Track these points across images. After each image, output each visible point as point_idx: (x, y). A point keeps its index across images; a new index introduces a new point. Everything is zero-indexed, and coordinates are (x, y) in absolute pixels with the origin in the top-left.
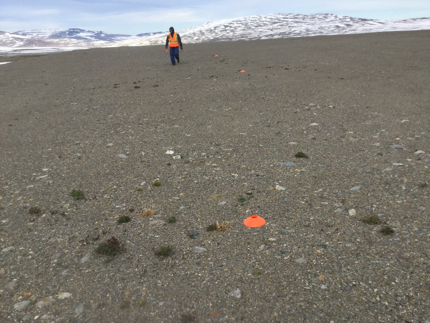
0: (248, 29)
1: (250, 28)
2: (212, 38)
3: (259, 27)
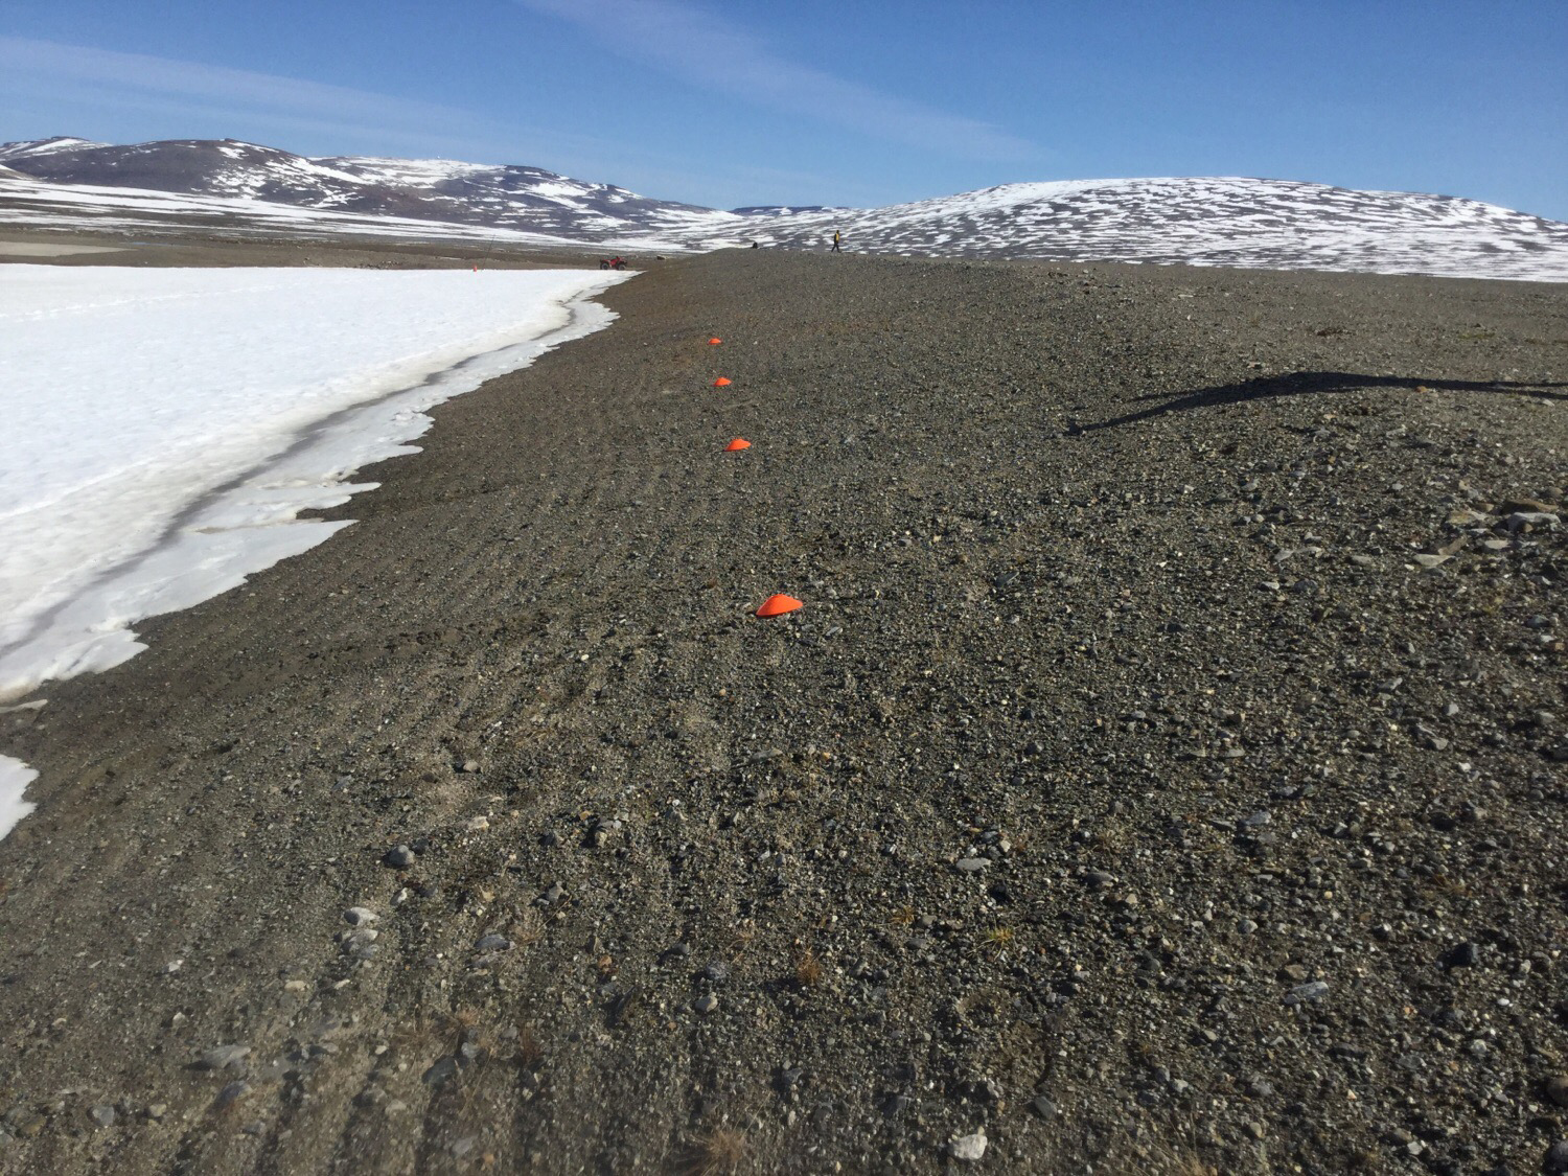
0: (1140, 224)
1: (1148, 222)
2: (1004, 244)
3: (1182, 222)
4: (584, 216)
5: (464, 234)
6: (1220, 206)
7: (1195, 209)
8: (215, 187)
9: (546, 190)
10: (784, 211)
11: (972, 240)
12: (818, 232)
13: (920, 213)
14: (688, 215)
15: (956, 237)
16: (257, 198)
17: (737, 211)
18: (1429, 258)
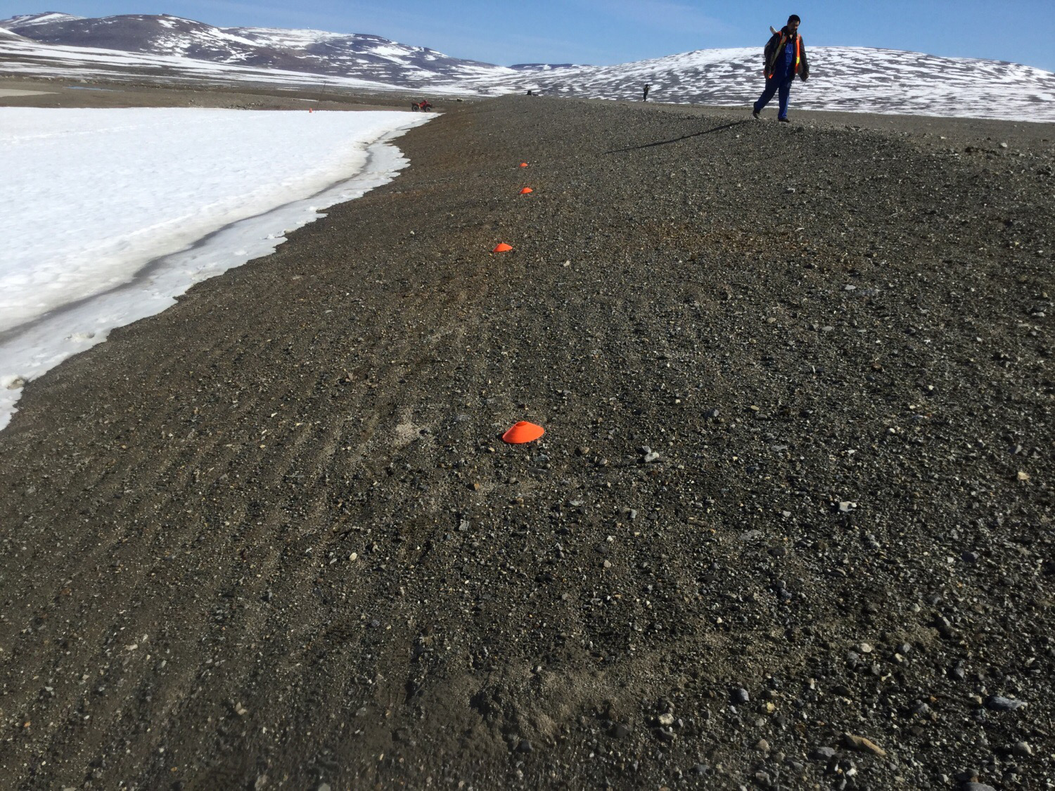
2: (698, 92)
4: (408, 70)
5: (325, 82)
6: (848, 67)
7: (831, 69)
8: (156, 48)
9: (382, 51)
10: (546, 67)
11: (676, 89)
12: (569, 82)
13: (640, 70)
14: (480, 69)
15: (665, 87)
16: (185, 56)
17: (513, 67)
18: (993, 105)
